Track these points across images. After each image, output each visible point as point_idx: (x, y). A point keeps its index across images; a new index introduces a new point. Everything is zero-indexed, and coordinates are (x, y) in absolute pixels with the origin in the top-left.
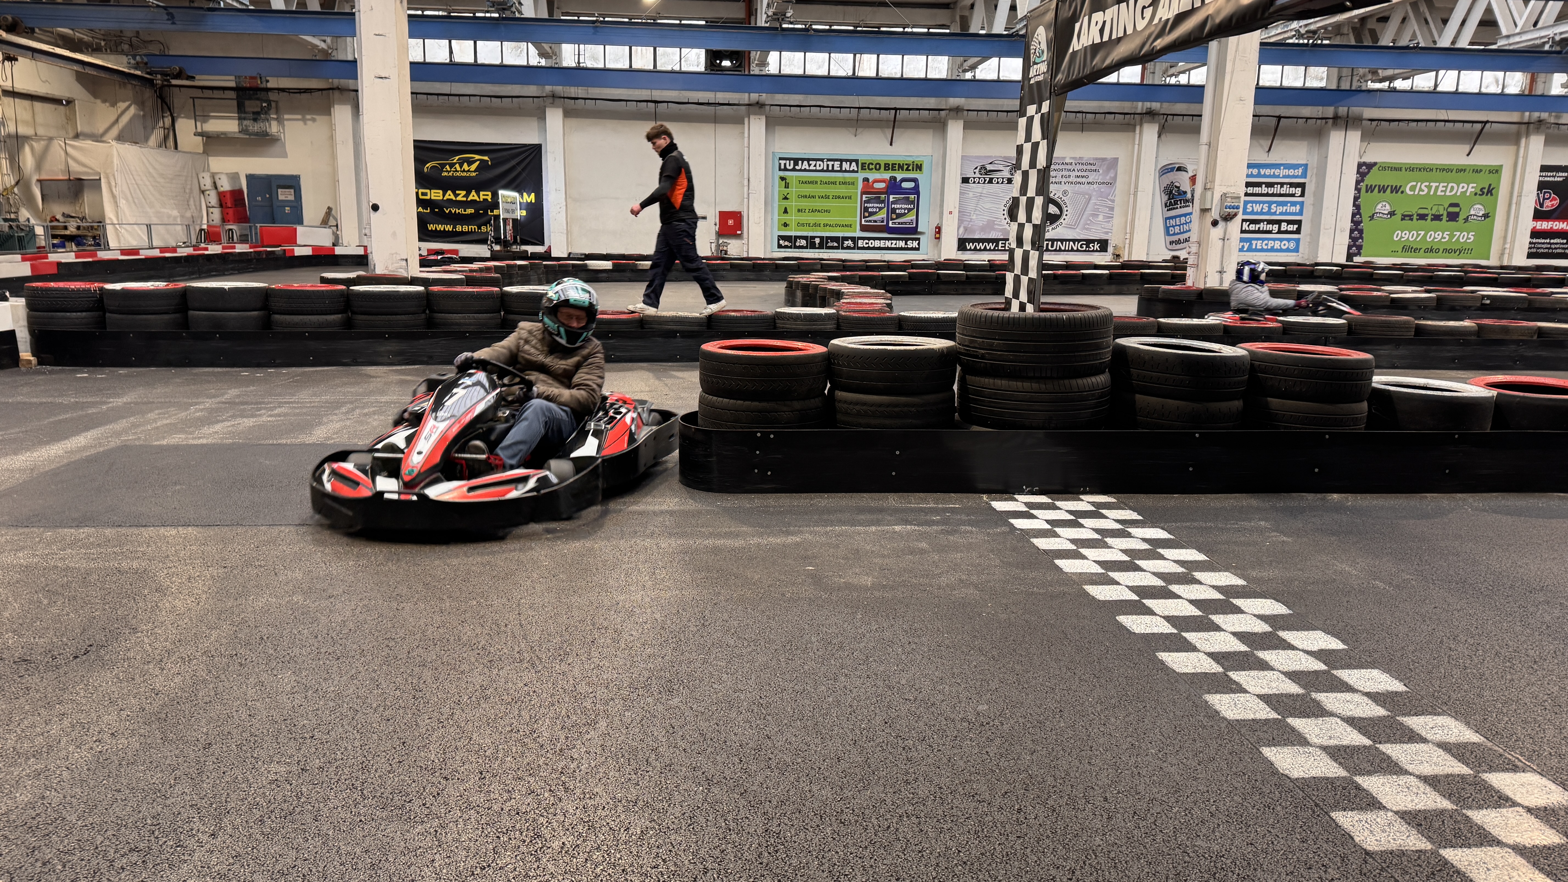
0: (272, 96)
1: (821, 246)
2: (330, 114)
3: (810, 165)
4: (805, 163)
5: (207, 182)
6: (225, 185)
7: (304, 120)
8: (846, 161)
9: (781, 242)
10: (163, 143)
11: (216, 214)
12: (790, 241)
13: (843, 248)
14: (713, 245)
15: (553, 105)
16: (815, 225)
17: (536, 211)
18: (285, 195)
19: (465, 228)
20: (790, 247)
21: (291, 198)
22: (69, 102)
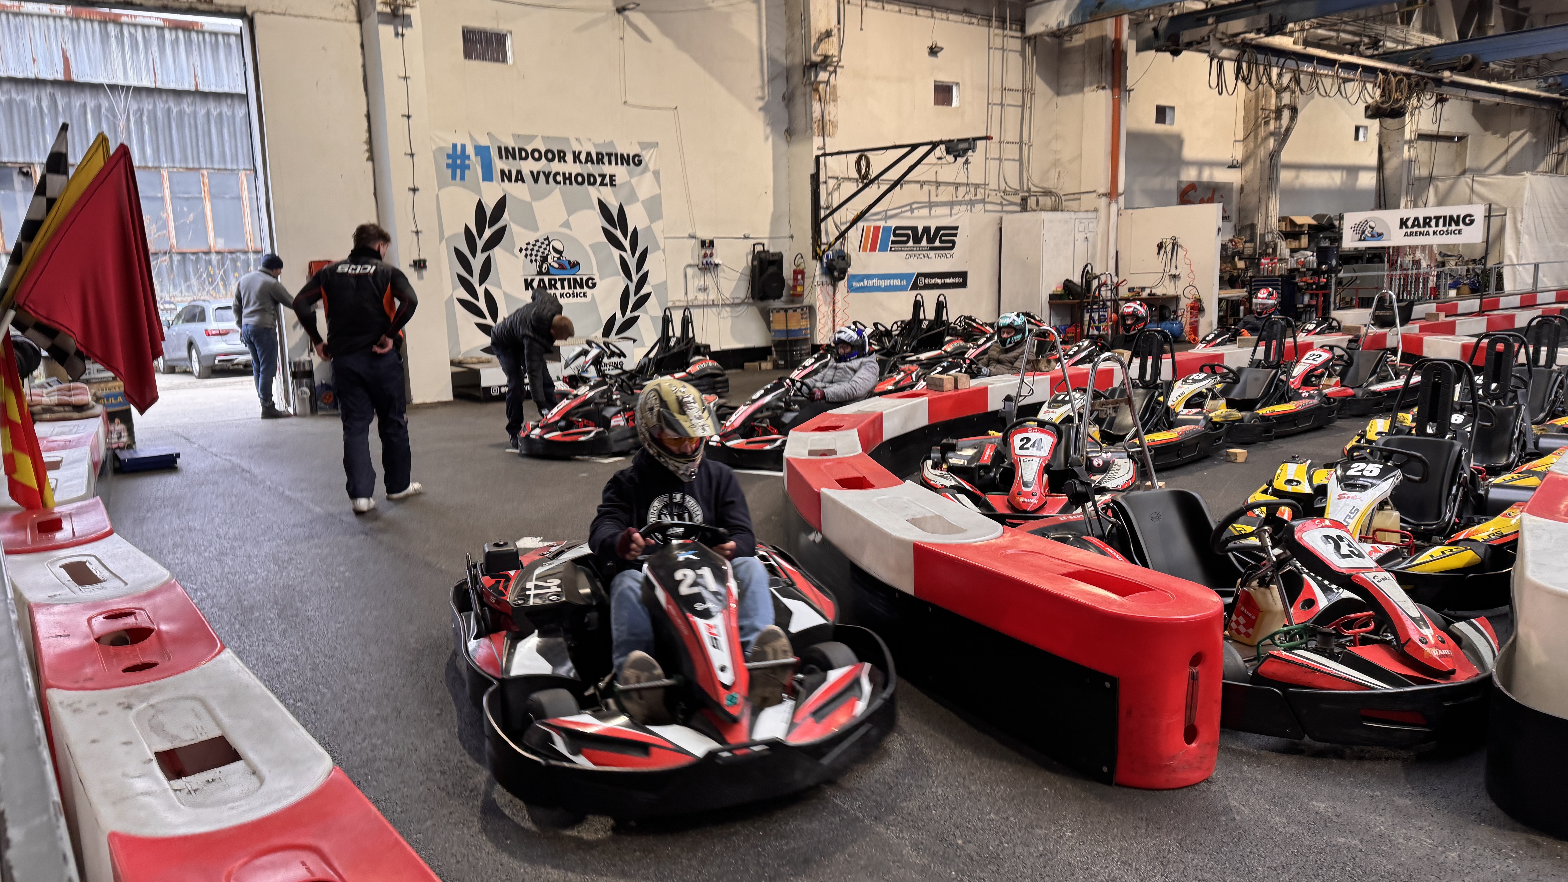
10: (1557, 169)
22: (1461, 138)
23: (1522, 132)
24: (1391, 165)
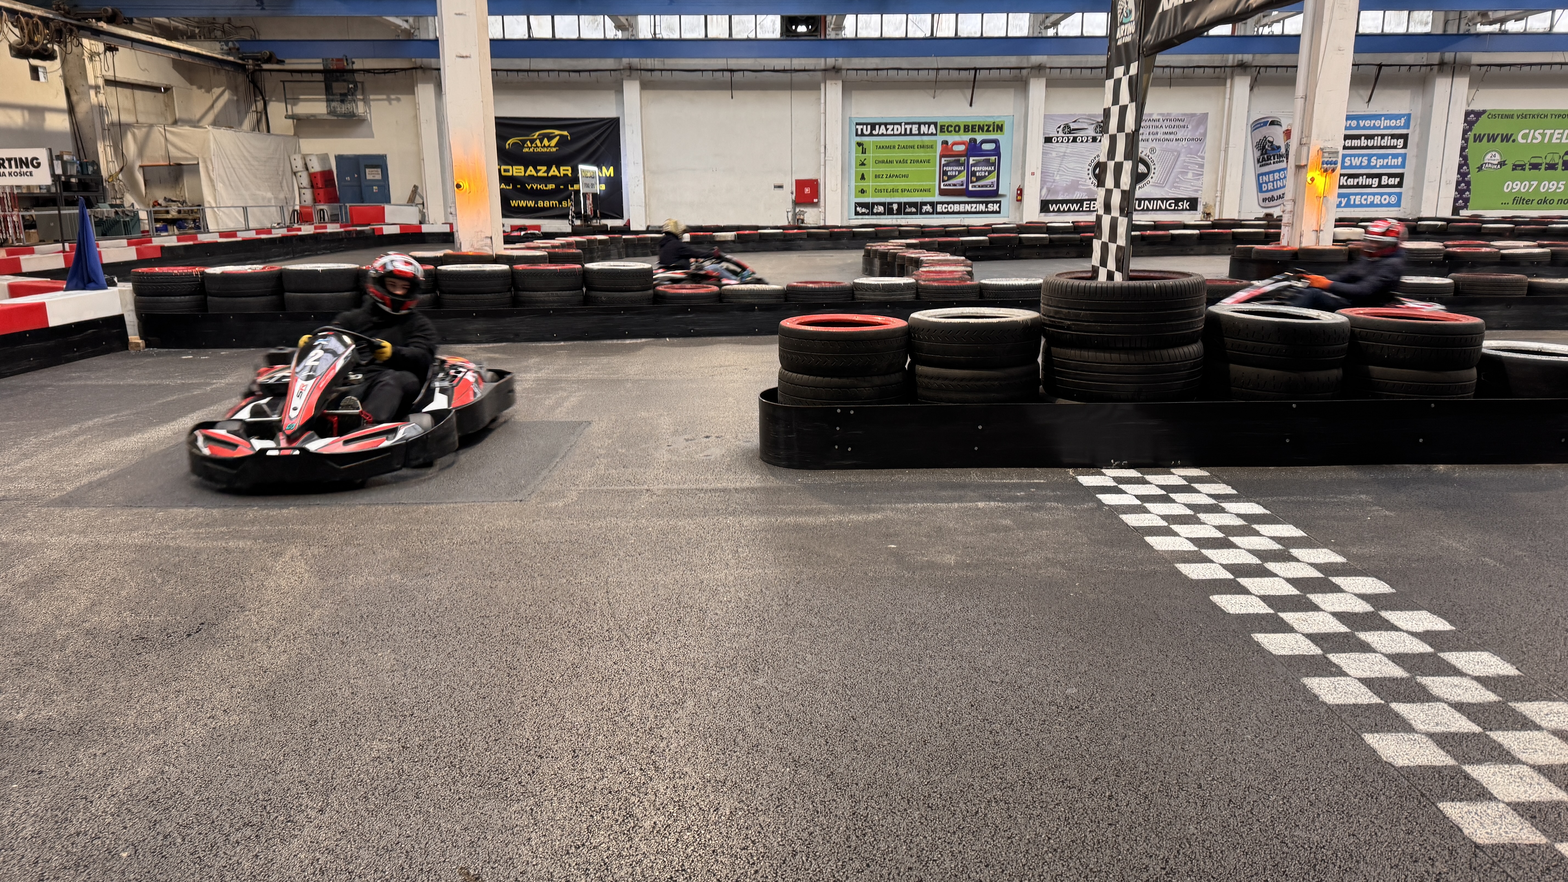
0: (358, 77)
1: (899, 212)
2: (414, 93)
3: (887, 130)
4: (883, 127)
5: (298, 164)
6: (316, 167)
7: (389, 100)
8: (925, 124)
9: (858, 209)
10: (256, 127)
11: (308, 195)
12: (869, 208)
13: (921, 213)
14: (790, 215)
15: (630, 77)
16: (893, 190)
17: (615, 185)
18: (373, 175)
19: (547, 204)
20: (868, 214)
21: (379, 177)
22: (167, 89)
23: (221, 89)
24: (82, 109)
